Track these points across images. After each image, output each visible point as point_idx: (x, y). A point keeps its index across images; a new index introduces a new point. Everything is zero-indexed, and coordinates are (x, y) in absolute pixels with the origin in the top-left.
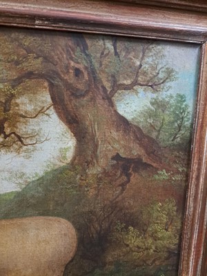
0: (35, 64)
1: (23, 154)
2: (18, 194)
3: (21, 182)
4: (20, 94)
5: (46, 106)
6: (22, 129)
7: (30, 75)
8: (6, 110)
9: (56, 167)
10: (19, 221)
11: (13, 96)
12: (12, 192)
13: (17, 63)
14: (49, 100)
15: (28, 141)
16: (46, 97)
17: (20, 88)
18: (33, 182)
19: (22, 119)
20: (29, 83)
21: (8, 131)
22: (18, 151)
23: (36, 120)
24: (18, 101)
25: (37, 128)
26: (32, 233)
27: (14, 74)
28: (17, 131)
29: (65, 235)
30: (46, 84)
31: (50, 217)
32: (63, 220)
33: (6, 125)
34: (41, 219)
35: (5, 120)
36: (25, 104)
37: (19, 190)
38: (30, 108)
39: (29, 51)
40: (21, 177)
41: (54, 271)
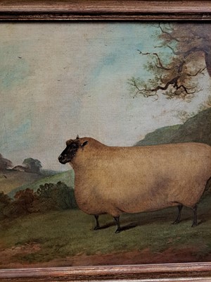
0: (198, 42)
1: (187, 99)
2: (181, 126)
3: (184, 118)
4: (188, 61)
5: (203, 67)
6: (188, 83)
7: (195, 49)
8: (179, 71)
9: (206, 109)
10: (180, 145)
11: (184, 62)
12: (178, 125)
13: (188, 42)
14: (205, 64)
15: (190, 91)
16: (203, 63)
17: (188, 57)
18: (191, 118)
19: (188, 77)
20: (194, 54)
21: (179, 85)
22: (184, 97)
23: (196, 77)
24: (187, 65)
25: (196, 82)
26: (188, 154)
27: (186, 49)
28: (184, 84)
29: (208, 157)
30: (203, 54)
31: (200, 144)
32: (208, 146)
33: (178, 81)
34: (194, 144)
35: (179, 77)
36: (190, 67)
37: (182, 123)
38: (193, 69)
39: (195, 34)
40: (184, 115)
41: (199, 184)
